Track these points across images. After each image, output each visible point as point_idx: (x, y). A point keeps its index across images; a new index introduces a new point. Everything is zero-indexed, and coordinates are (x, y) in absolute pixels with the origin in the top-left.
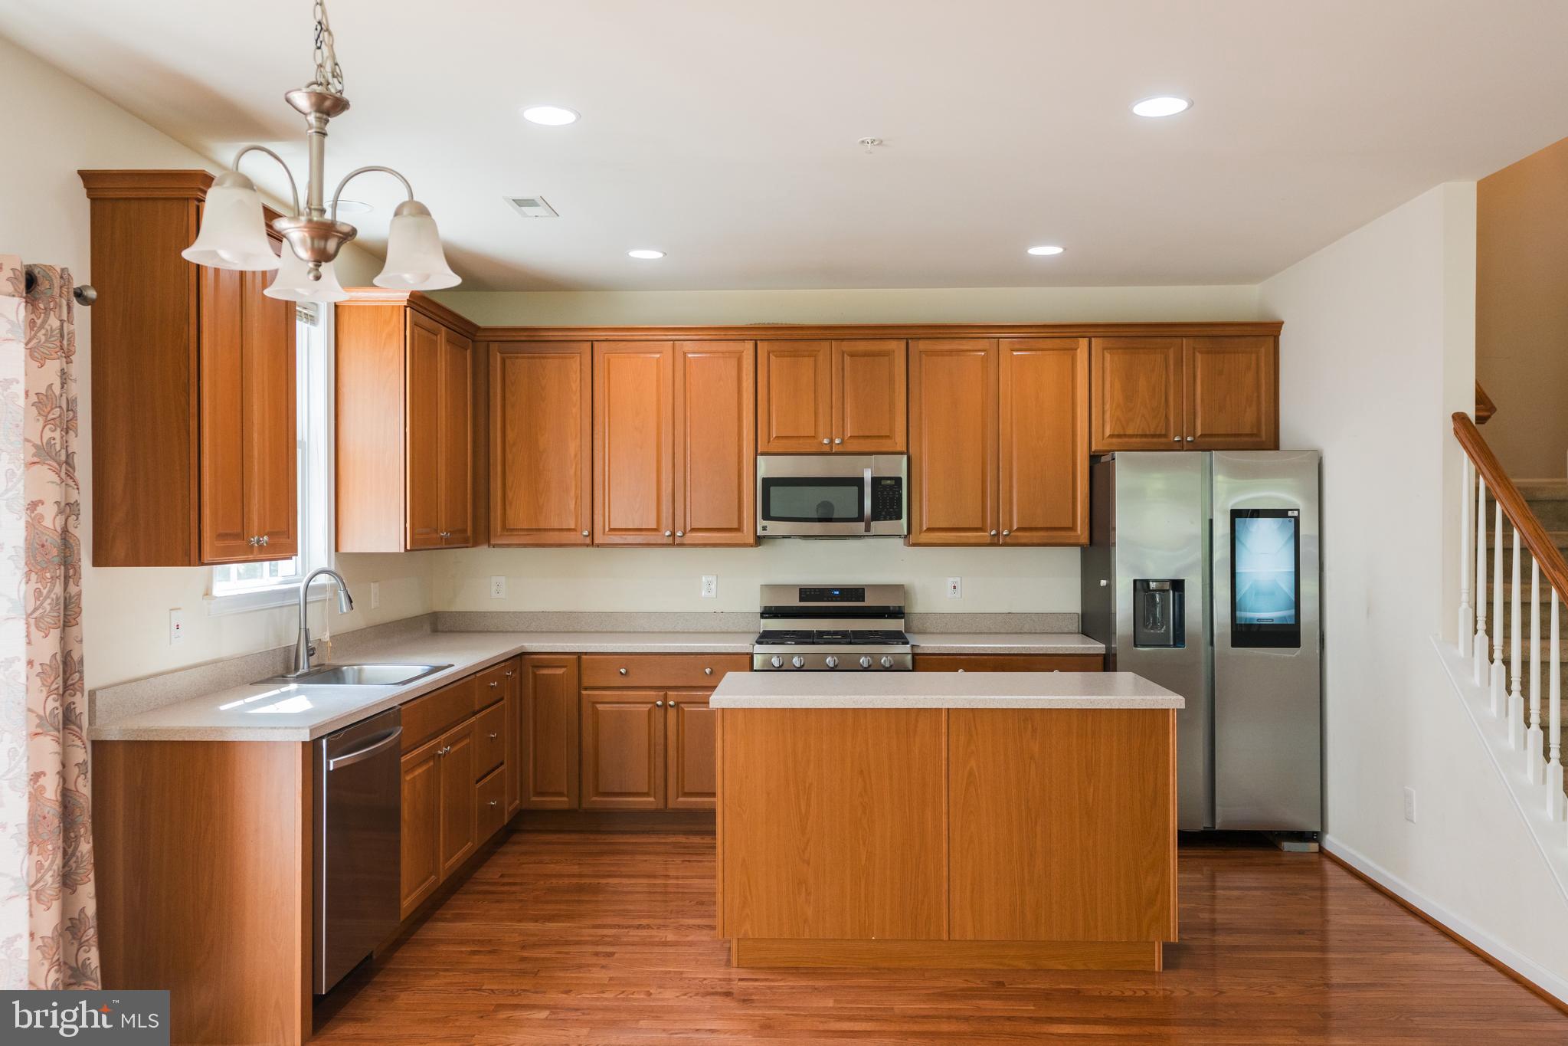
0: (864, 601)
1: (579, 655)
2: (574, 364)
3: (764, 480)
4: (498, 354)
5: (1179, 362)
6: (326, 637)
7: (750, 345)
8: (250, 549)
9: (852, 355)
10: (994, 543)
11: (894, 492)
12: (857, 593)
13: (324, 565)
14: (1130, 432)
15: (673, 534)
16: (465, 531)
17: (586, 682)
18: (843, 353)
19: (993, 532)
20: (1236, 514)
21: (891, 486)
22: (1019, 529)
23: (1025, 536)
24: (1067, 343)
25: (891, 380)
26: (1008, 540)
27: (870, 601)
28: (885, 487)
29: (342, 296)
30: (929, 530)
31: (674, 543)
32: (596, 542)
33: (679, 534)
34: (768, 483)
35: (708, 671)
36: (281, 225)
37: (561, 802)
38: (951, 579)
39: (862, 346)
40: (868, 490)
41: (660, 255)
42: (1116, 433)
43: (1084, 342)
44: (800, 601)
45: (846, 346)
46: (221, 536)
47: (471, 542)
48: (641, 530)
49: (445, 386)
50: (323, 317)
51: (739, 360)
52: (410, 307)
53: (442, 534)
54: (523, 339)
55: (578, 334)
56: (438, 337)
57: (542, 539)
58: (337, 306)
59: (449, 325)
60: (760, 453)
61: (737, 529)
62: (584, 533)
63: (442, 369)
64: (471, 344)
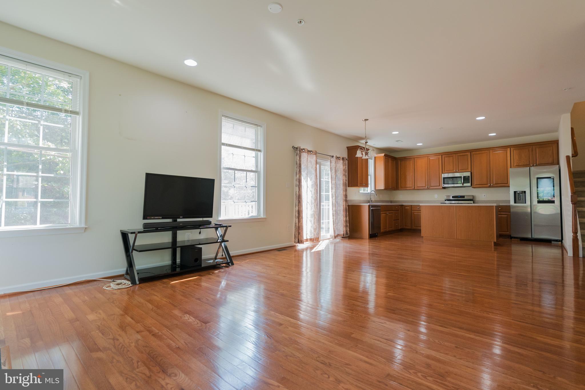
0: (464, 198)
1: (411, 205)
2: (411, 162)
3: (443, 178)
5: (532, 150)
6: (374, 200)
7: (441, 156)
8: (363, 186)
9: (460, 156)
10: (490, 187)
12: (463, 197)
13: (373, 190)
14: (520, 165)
15: (428, 187)
16: (394, 187)
17: (412, 210)
18: (458, 156)
19: (489, 185)
20: (538, 178)
22: (495, 184)
23: (496, 185)
24: (505, 149)
25: (468, 160)
26: (493, 186)
27: (466, 198)
29: (376, 155)
30: (476, 185)
31: (428, 189)
32: (415, 189)
33: (429, 187)
34: (444, 178)
36: (363, 153)
37: (409, 228)
38: (483, 194)
39: (461, 154)
40: (462, 179)
41: (422, 144)
42: (517, 165)
43: (509, 149)
44: (452, 198)
45: (459, 154)
46: (360, 184)
47: (396, 189)
48: (423, 187)
49: (391, 167)
50: (373, 159)
51: (439, 159)
52: (384, 156)
53: (390, 187)
54: (403, 159)
55: (412, 157)
56: (389, 160)
57: (407, 189)
58: (375, 157)
59: (391, 158)
60: (443, 173)
61: (439, 186)
62: (413, 188)
63: (390, 164)
64: (395, 160)
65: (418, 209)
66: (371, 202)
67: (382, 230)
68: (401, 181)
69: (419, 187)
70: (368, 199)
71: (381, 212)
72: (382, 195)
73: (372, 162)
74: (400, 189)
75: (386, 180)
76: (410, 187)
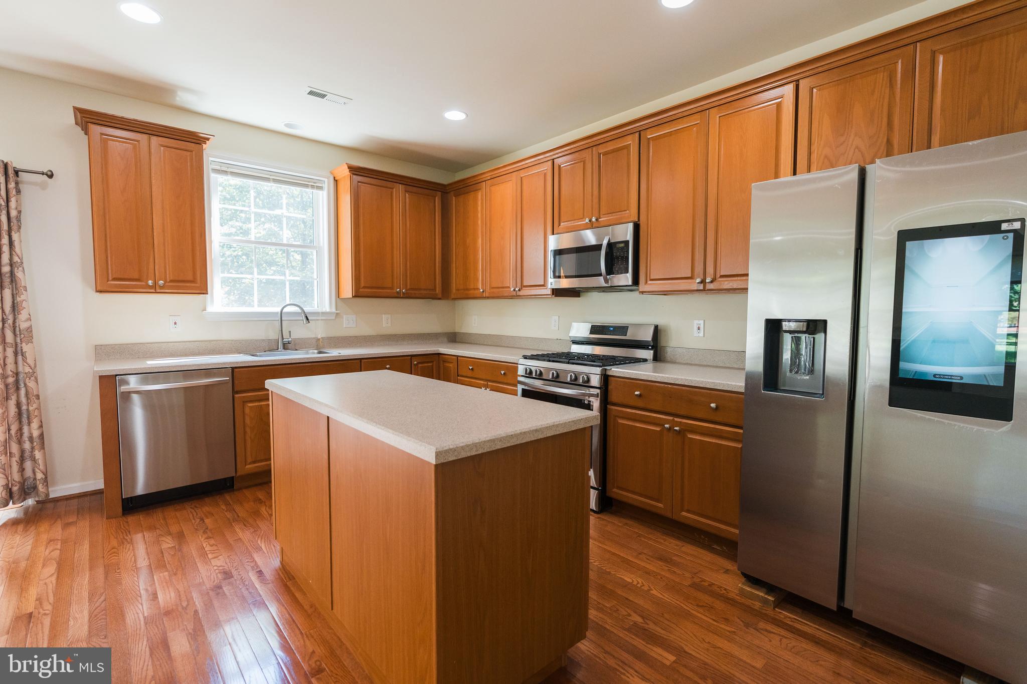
0: (627, 334)
1: (458, 356)
2: (479, 196)
3: (553, 252)
4: (454, 197)
5: (909, 73)
7: (549, 164)
9: (605, 154)
10: (700, 290)
11: (624, 252)
12: (623, 329)
18: (598, 154)
19: (701, 280)
21: (622, 248)
23: (727, 283)
25: (628, 171)
26: (712, 287)
27: (630, 336)
28: (618, 249)
30: (652, 280)
31: (516, 295)
34: (555, 253)
35: (502, 372)
38: (696, 322)
39: (610, 147)
40: (603, 253)
43: (790, 89)
44: (590, 334)
47: (440, 296)
48: (503, 287)
49: (402, 215)
50: (326, 186)
51: (545, 174)
52: (353, 174)
53: (398, 290)
54: (462, 186)
55: (479, 178)
56: (394, 189)
57: (468, 294)
58: (336, 181)
59: (408, 183)
60: (553, 234)
61: (543, 286)
62: (481, 291)
63: (398, 206)
64: (439, 194)
65: (470, 374)
66: (284, 345)
67: (250, 464)
68: (454, 265)
69: (494, 290)
70: (273, 335)
71: (236, 396)
72: (389, 316)
73: (322, 198)
74: (453, 296)
75: (362, 262)
76: (475, 287)
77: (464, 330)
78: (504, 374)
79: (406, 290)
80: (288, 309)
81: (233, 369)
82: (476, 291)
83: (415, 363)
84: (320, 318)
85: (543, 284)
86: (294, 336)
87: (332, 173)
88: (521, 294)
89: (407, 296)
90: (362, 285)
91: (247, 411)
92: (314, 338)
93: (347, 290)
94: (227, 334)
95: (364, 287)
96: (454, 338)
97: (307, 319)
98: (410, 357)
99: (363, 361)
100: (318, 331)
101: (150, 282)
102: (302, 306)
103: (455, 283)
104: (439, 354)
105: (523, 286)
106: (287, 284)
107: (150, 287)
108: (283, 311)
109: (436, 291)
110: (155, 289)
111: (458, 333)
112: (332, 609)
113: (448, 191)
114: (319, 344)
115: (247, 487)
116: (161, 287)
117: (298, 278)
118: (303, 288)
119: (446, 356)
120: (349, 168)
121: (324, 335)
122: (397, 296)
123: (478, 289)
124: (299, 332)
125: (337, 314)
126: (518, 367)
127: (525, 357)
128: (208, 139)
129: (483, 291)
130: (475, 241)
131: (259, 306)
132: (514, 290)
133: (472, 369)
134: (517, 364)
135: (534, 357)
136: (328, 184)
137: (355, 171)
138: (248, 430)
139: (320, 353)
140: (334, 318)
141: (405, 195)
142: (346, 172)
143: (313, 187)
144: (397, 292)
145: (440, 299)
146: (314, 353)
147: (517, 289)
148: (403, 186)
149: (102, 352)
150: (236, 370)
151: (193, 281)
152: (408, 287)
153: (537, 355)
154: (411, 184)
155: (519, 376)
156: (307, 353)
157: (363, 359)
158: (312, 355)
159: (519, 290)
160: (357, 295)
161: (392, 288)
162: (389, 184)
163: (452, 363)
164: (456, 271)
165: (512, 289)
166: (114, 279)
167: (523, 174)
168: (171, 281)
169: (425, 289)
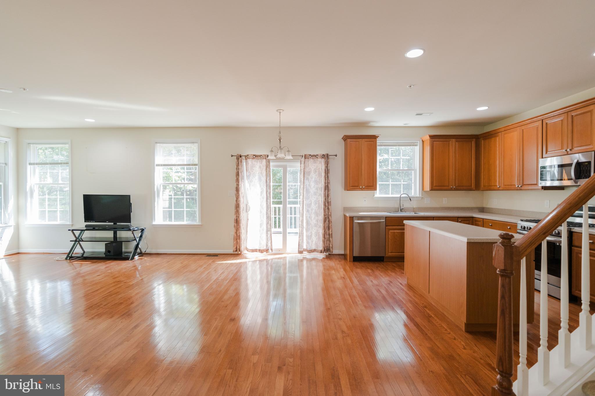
1: (483, 219)
7: (540, 122)
9: (576, 115)
11: (588, 167)
16: (470, 186)
18: (572, 116)
21: (587, 165)
25: (591, 121)
28: (584, 165)
35: (508, 227)
39: (579, 112)
45: (573, 113)
47: (474, 189)
48: (511, 185)
49: (454, 153)
50: (419, 144)
51: (537, 128)
52: (431, 138)
53: (451, 187)
54: (487, 135)
55: (498, 130)
56: (450, 142)
57: (490, 188)
58: (423, 141)
59: (457, 138)
60: (542, 158)
61: (536, 184)
62: (498, 187)
63: (452, 149)
64: (474, 140)
66: (401, 209)
67: (390, 253)
68: (483, 174)
69: (506, 186)
70: (397, 206)
71: (386, 227)
72: (446, 199)
73: (417, 149)
74: (481, 189)
75: (434, 176)
76: (495, 185)
77: (488, 206)
78: (510, 228)
79: (456, 187)
80: (402, 196)
81: (386, 217)
82: (495, 187)
83: (460, 220)
84: (415, 199)
85: (536, 183)
86: (404, 206)
87: (421, 138)
88: (522, 189)
89: (456, 189)
90: (434, 185)
91: (390, 233)
92: (412, 208)
93: (427, 187)
94: (381, 205)
95: (435, 186)
96: (482, 210)
97: (411, 200)
98: (457, 218)
99: (434, 218)
100: (414, 204)
101: (361, 187)
102: (408, 194)
103: (482, 183)
104: (473, 217)
105: (523, 185)
106: (402, 185)
107: (361, 189)
108: (401, 196)
109: (472, 187)
110: (362, 189)
111: (485, 207)
112: (429, 293)
113: (480, 137)
114: (414, 210)
115: (389, 262)
116: (364, 189)
117: (406, 183)
118: (408, 187)
119: (477, 219)
120: (429, 136)
121: (416, 207)
122: (451, 189)
123: (496, 186)
124: (407, 205)
125: (422, 198)
126: (517, 225)
127: (522, 220)
128: (379, 136)
129: (499, 187)
130: (495, 162)
131: (391, 194)
132: (518, 186)
133: (491, 225)
134: (517, 224)
135: (528, 221)
136: (419, 143)
137: (432, 137)
138: (390, 240)
139: (415, 213)
140: (421, 199)
141: (456, 144)
142: (428, 138)
143: (413, 145)
144: (451, 188)
145: (474, 190)
146: (413, 213)
147: (520, 186)
148: (455, 139)
149: (346, 209)
150: (387, 218)
151: (373, 186)
152: (457, 185)
153: (530, 220)
154: (459, 138)
155: (518, 229)
156: (410, 213)
157: (435, 217)
158: (412, 214)
159: (521, 187)
160: (432, 189)
161: (449, 186)
162: (447, 140)
163: (480, 222)
164: (483, 177)
165: (517, 186)
166: (352, 186)
167: (523, 128)
168: (366, 186)
169: (465, 186)
